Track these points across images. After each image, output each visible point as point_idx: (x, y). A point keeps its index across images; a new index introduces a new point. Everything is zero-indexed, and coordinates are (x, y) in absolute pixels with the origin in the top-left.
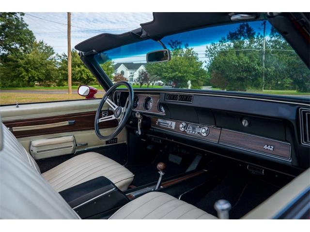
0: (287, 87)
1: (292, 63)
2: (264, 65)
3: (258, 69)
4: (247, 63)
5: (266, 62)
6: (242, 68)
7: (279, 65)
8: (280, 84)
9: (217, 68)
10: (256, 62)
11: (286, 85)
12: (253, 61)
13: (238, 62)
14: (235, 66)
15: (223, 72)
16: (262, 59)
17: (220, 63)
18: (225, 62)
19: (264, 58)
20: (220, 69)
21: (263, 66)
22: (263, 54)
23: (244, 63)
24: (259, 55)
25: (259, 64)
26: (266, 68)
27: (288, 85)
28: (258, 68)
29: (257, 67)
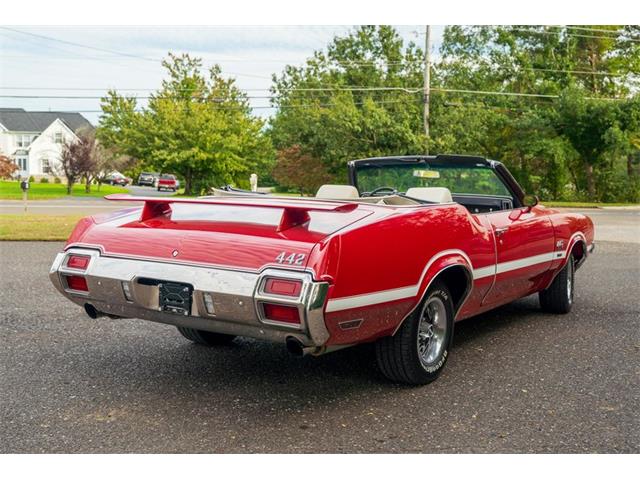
0: (484, 187)
1: (498, 125)
2: (427, 131)
3: (412, 142)
4: (385, 125)
5: (431, 124)
6: (372, 138)
7: (467, 131)
8: (465, 181)
9: (305, 139)
10: (407, 123)
11: (481, 183)
12: (401, 121)
13: (363, 124)
14: (355, 133)
15: (321, 147)
16: (422, 114)
17: (311, 123)
18: (324, 120)
19: (427, 113)
20: (311, 140)
21: (425, 133)
22: (423, 101)
23: (378, 127)
24: (415, 103)
25: (414, 129)
26: (433, 137)
27: (487, 184)
28: (414, 138)
29: (411, 136)
